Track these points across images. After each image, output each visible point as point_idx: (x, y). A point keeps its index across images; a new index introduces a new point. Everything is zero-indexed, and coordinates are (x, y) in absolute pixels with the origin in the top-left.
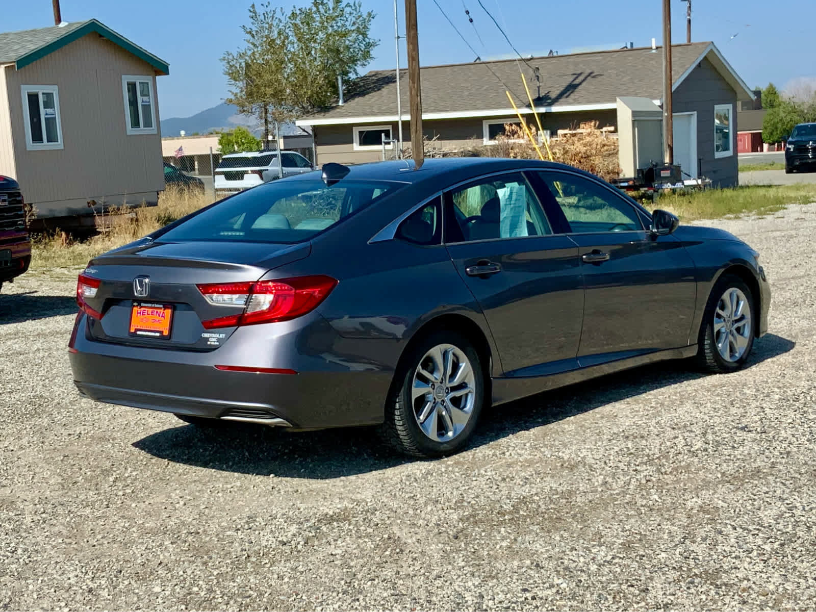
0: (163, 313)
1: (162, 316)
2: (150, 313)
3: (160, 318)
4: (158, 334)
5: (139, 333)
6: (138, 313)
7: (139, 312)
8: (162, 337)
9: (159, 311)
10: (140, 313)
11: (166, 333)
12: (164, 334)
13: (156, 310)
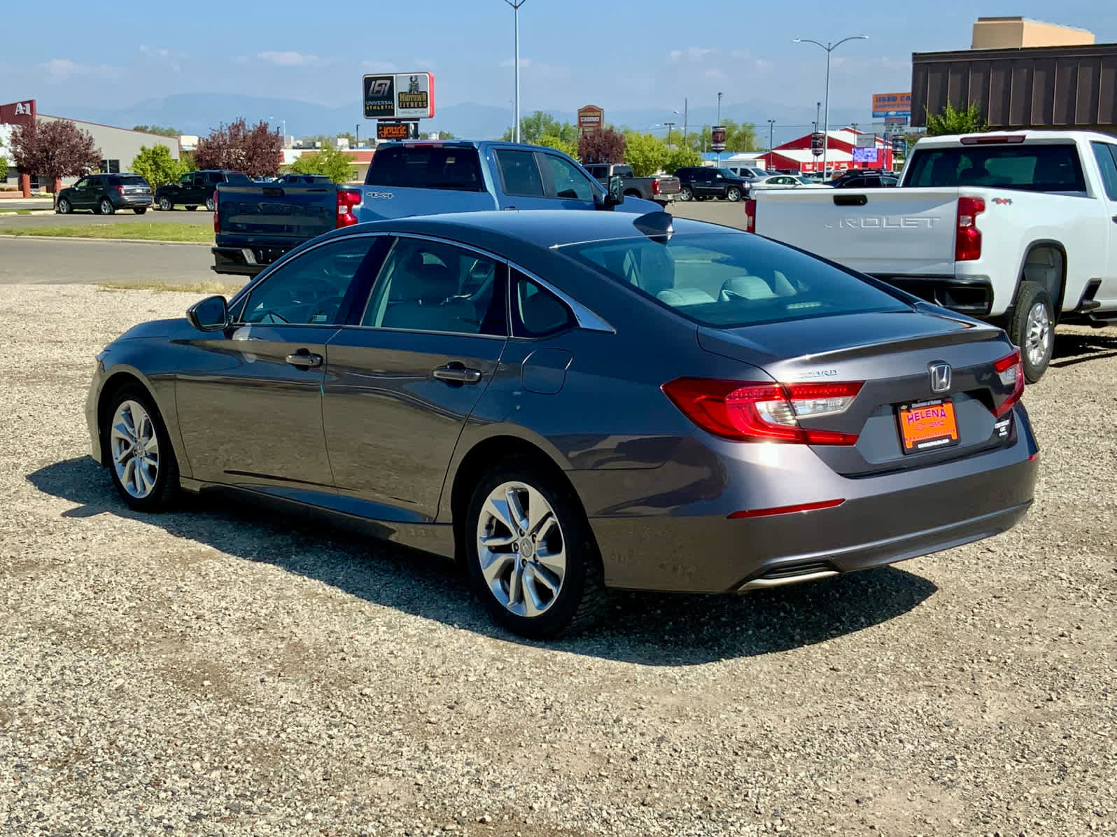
0: (942, 410)
1: (942, 415)
2: (924, 415)
3: (940, 419)
4: (946, 441)
5: (920, 446)
6: (909, 419)
7: (910, 417)
8: (953, 443)
9: (935, 409)
10: (912, 418)
11: (954, 437)
12: (953, 438)
13: (931, 409)
